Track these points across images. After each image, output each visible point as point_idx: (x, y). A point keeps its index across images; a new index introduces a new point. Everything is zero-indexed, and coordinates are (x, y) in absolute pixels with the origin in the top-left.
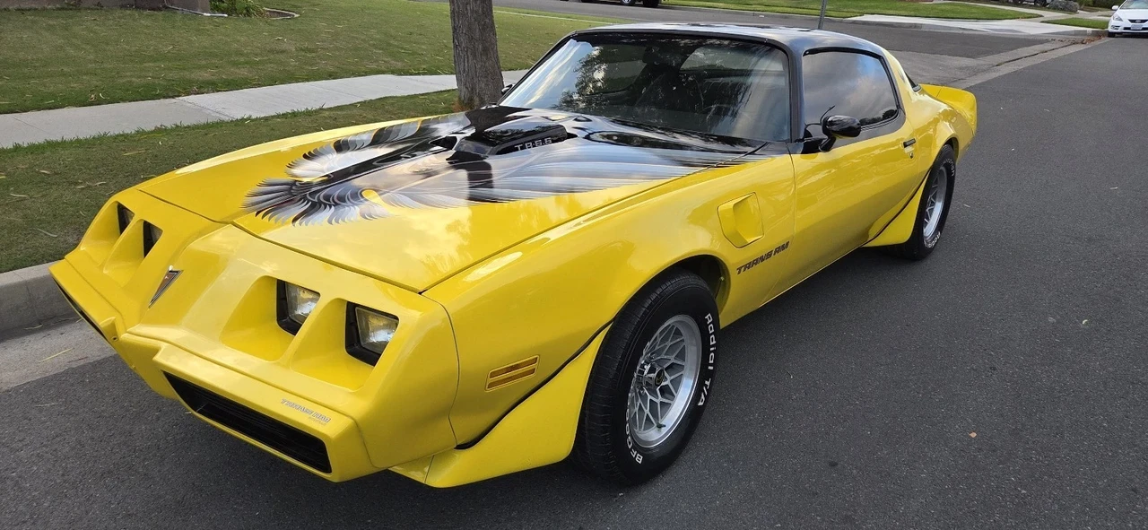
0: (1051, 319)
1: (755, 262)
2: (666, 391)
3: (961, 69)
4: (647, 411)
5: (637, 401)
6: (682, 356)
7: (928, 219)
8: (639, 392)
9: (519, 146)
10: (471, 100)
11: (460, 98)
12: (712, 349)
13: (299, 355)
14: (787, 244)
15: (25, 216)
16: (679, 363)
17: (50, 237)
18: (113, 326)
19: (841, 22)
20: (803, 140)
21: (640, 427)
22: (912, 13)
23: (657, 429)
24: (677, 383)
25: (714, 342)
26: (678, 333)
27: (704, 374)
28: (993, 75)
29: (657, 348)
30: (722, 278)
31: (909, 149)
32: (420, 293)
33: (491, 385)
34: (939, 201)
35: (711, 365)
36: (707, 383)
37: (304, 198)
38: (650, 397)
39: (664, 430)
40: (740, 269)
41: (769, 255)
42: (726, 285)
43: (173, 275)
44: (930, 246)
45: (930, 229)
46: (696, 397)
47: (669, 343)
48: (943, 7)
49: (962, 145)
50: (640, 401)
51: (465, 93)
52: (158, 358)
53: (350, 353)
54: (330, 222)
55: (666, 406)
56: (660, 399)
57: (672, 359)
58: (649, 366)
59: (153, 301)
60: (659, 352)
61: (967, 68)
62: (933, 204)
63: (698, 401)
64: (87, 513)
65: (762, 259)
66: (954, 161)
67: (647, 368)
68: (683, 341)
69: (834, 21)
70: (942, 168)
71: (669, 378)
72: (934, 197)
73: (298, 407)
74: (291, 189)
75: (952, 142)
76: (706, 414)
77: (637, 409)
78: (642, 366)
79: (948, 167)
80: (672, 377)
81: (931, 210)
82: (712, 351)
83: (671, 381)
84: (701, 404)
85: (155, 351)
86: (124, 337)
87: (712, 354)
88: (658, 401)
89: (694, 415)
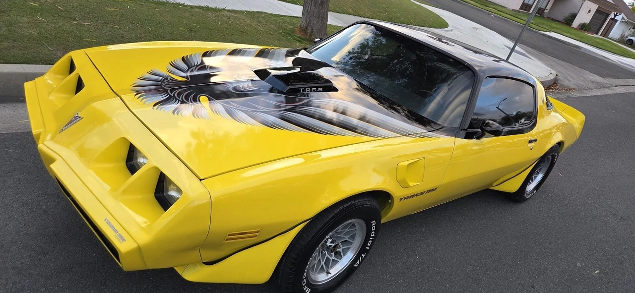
0: (579, 264)
1: (413, 196)
2: (338, 254)
3: (593, 82)
4: (323, 263)
5: (319, 256)
6: (353, 237)
7: (532, 181)
8: (322, 252)
9: (302, 89)
10: (306, 28)
11: (301, 26)
12: (371, 238)
13: (125, 192)
14: (436, 189)
15: (40, 33)
16: (350, 241)
17: (48, 49)
18: (39, 135)
19: (536, 32)
20: (467, 130)
21: (316, 271)
22: (579, 39)
23: (326, 274)
24: (345, 251)
25: (374, 235)
26: (354, 225)
27: (362, 250)
28: (609, 92)
29: (339, 231)
30: (390, 201)
31: (532, 144)
32: (201, 180)
33: (227, 240)
34: (542, 174)
35: (368, 246)
36: (363, 255)
37: (166, 91)
38: (327, 255)
39: (330, 276)
40: (401, 199)
41: (422, 193)
42: (391, 204)
43: (76, 118)
44: (527, 197)
45: (531, 187)
46: (354, 261)
47: (347, 230)
48: (598, 40)
49: (566, 146)
50: (320, 257)
51: (304, 24)
52: (52, 166)
53: (156, 197)
54: (174, 113)
55: (335, 262)
56: (333, 257)
57: (347, 238)
58: (331, 240)
59: (62, 130)
60: (340, 233)
61: (597, 83)
62: (538, 173)
63: (355, 264)
64: (6, 226)
65: (417, 195)
66: (558, 154)
67: (330, 240)
68: (356, 230)
69: (533, 31)
70: (550, 157)
71: (342, 248)
72: (540, 170)
73: (112, 227)
74: (163, 81)
75: (560, 144)
76: (357, 271)
77: (316, 262)
78: (327, 239)
79: (553, 157)
80: (344, 248)
81: (536, 177)
82: (371, 240)
83: (343, 249)
84: (356, 265)
85: (52, 161)
86: (41, 146)
87: (371, 241)
88: (331, 259)
89: (350, 271)
